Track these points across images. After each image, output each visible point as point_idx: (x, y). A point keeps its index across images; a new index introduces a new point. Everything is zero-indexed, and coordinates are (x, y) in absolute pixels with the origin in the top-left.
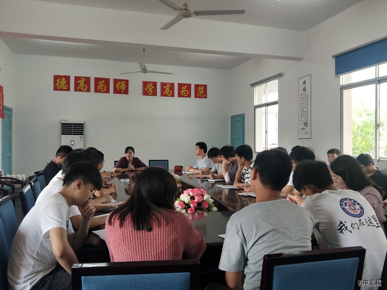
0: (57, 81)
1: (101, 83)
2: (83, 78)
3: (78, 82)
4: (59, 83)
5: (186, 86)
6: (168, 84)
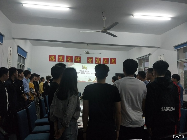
0: (50, 57)
1: (69, 58)
2: (61, 56)
3: (59, 58)
5: (106, 59)
6: (98, 58)
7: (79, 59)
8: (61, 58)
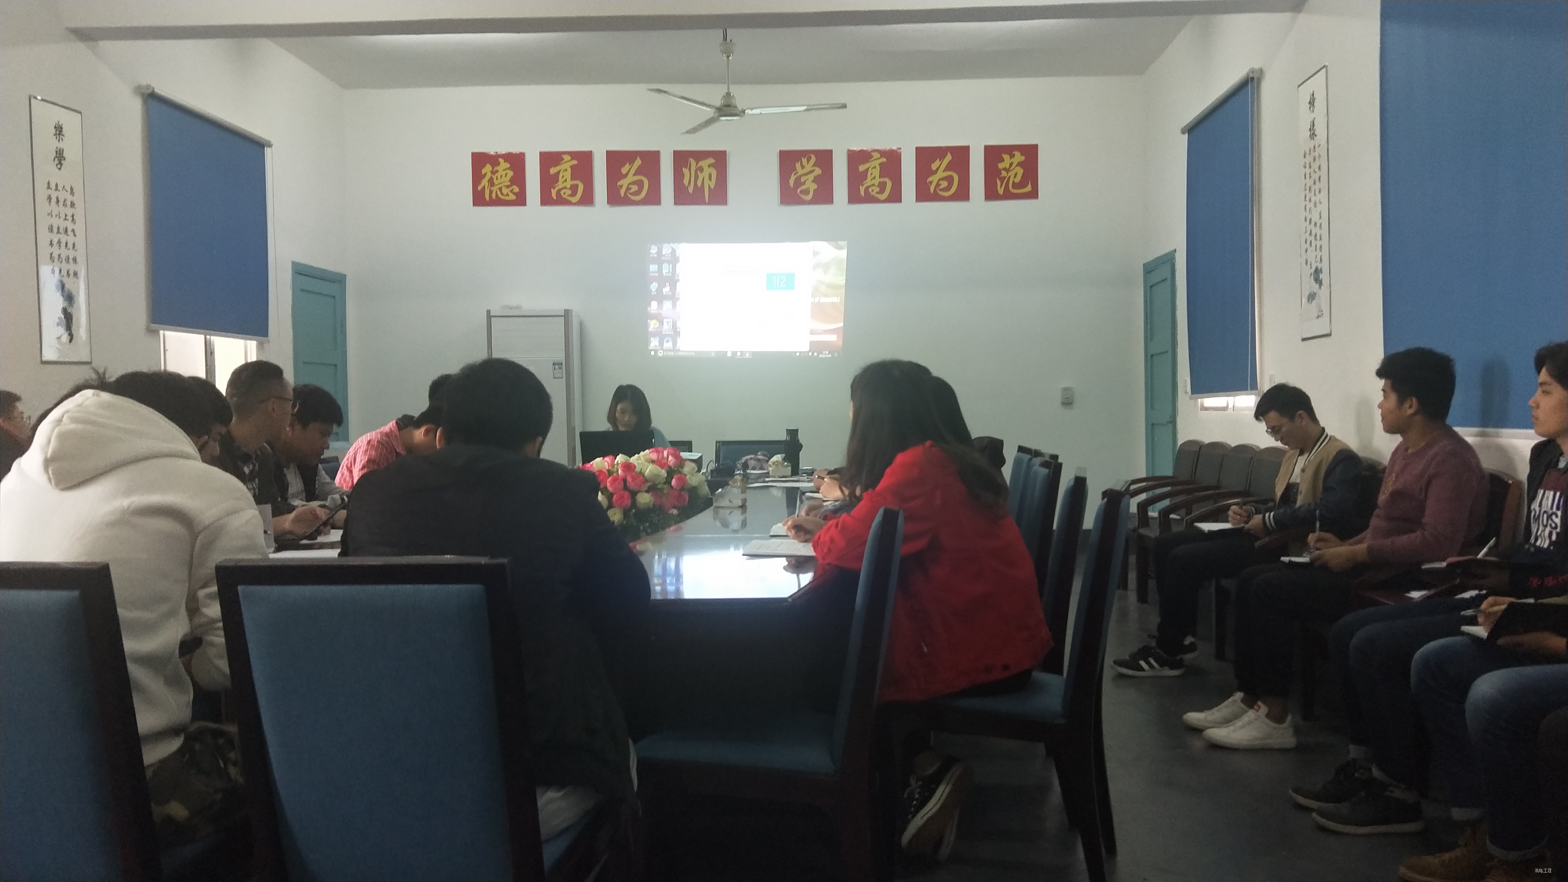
0: (484, 171)
1: (630, 172)
2: (567, 158)
3: (553, 171)
4: (491, 182)
5: (949, 157)
6: (876, 155)
7: (707, 171)
8: (564, 170)
